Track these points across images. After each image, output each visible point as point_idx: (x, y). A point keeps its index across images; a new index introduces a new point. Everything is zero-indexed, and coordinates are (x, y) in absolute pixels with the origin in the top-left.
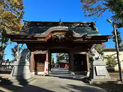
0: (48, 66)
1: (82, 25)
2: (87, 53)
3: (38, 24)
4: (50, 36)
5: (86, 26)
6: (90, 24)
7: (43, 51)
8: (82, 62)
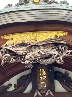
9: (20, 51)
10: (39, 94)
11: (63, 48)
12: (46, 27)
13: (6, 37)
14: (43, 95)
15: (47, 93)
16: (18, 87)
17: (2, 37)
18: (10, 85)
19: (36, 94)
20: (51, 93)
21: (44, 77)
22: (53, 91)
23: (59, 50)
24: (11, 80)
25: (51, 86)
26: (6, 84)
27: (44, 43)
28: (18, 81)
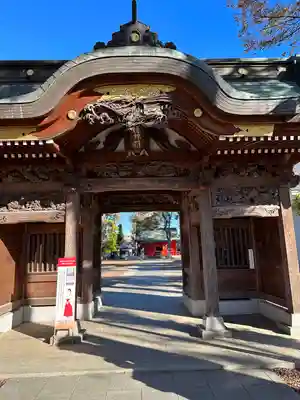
0: (73, 288)
1: (243, 71)
2: (284, 211)
3: (30, 72)
4: (73, 114)
5: (266, 79)
6: (282, 69)
7: (45, 205)
8: (251, 252)
10: (133, 154)
14: (137, 154)
15: (142, 153)
17: (95, 90)
19: (129, 154)
20: (146, 153)
21: (139, 135)
22: (148, 150)
24: (99, 135)
25: (146, 146)
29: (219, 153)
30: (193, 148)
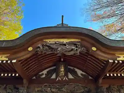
9: (54, 47)
10: (60, 79)
11: (79, 46)
12: (68, 36)
13: (46, 40)
14: (62, 79)
15: (64, 79)
16: (48, 75)
17: (44, 40)
18: (43, 74)
19: (58, 79)
20: (67, 79)
21: (63, 69)
22: (67, 77)
23: (77, 47)
25: (66, 75)
26: (40, 73)
27: (68, 43)
28: (48, 72)
29: (108, 75)
30: (90, 78)
